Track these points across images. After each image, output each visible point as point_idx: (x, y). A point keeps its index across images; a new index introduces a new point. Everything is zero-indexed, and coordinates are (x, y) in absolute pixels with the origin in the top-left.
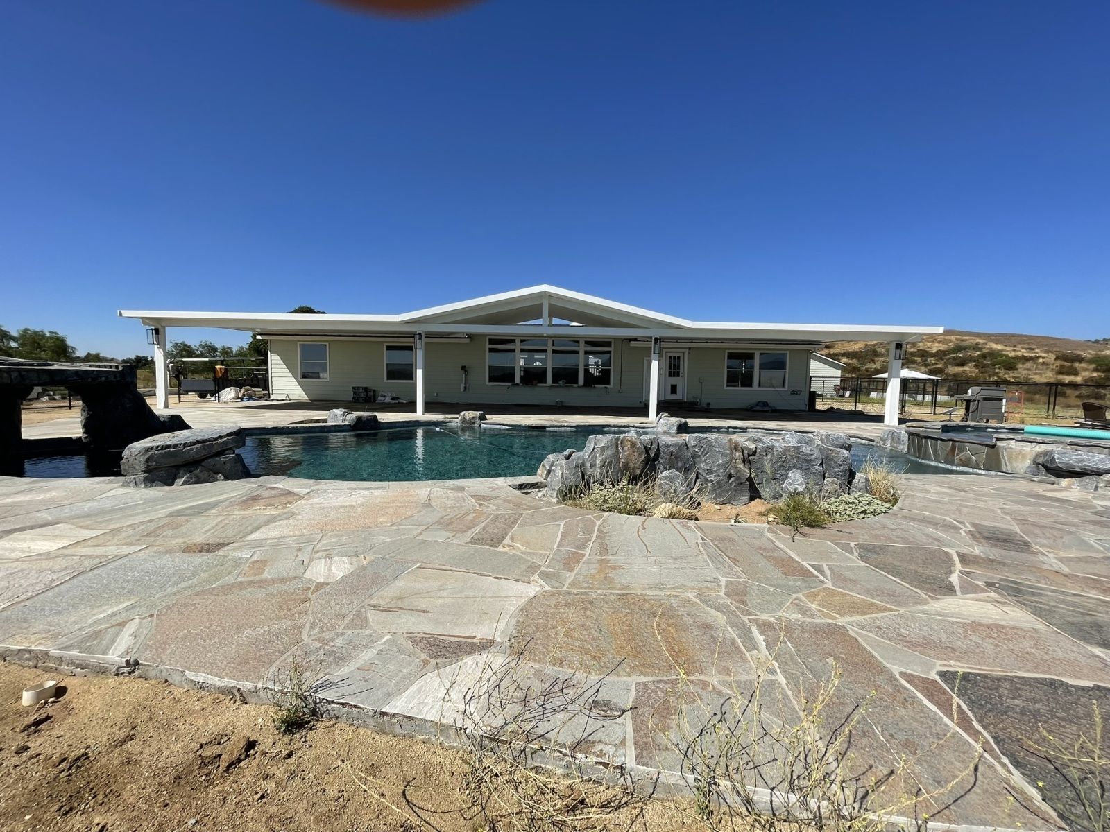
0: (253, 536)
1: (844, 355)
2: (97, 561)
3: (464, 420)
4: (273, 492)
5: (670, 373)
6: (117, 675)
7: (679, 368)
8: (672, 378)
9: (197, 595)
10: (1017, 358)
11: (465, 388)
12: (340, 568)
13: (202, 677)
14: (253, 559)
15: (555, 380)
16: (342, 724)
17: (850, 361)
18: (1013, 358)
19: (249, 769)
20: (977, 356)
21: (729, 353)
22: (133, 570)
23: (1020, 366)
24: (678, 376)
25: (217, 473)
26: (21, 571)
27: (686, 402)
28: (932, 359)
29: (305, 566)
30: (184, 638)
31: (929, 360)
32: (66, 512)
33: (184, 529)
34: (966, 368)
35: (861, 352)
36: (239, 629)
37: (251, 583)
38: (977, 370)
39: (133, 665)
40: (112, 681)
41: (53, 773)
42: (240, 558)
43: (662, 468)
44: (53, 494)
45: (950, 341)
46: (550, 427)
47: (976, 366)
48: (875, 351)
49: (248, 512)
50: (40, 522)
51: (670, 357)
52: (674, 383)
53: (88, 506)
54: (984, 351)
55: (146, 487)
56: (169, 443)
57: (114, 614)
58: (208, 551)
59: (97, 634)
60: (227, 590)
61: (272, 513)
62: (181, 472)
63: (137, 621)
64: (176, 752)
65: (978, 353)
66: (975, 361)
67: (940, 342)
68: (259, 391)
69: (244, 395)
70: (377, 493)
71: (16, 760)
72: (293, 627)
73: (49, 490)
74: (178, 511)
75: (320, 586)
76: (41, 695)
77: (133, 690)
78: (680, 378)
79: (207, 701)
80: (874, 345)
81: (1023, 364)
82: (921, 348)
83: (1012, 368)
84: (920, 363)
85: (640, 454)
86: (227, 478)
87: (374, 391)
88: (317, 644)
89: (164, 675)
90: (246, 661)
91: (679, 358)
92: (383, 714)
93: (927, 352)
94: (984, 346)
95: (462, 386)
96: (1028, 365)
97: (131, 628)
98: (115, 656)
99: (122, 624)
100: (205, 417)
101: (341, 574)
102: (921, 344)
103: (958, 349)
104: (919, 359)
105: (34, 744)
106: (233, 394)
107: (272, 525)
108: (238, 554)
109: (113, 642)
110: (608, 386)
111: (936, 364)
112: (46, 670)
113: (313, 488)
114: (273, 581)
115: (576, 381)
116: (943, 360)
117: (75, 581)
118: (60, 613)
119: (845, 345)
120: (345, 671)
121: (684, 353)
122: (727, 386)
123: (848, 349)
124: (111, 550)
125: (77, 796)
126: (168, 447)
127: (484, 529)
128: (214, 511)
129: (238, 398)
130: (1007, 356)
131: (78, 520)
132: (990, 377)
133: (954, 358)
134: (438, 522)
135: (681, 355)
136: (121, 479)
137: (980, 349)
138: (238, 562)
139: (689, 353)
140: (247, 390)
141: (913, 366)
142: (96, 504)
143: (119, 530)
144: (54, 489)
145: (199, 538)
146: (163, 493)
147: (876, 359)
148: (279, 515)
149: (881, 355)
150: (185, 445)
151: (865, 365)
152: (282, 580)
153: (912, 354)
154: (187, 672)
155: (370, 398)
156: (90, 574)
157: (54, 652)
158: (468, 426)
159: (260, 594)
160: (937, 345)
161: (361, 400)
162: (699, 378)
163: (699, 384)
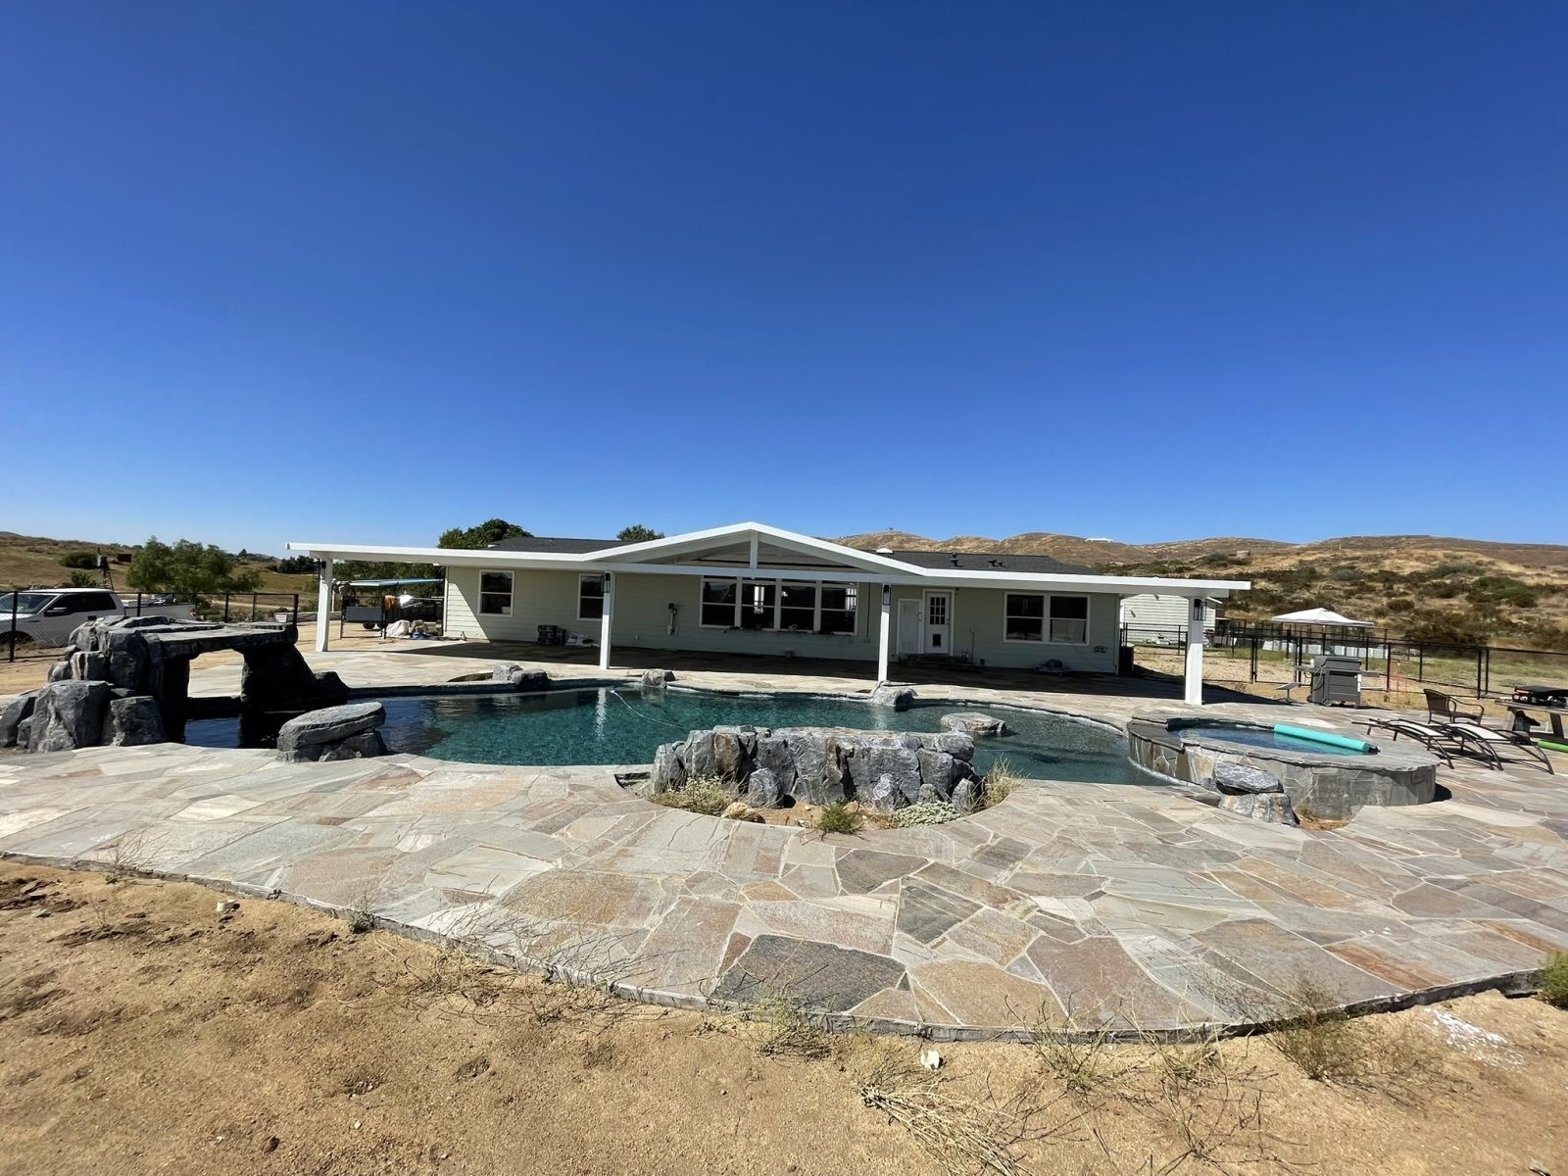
0: (370, 814)
1: (1263, 576)
2: (256, 827)
3: (647, 680)
4: (399, 772)
5: (932, 619)
6: (268, 899)
7: (943, 613)
8: (935, 626)
9: (321, 855)
10: (1538, 587)
11: (673, 631)
12: (425, 842)
13: (315, 902)
14: (365, 832)
15: (784, 624)
16: (387, 932)
17: (1271, 586)
18: (1530, 588)
19: (331, 947)
20: (1473, 584)
21: (1009, 596)
22: (281, 835)
23: (1541, 601)
24: (943, 623)
25: (356, 751)
26: (209, 831)
27: (954, 658)
28: (1402, 585)
29: (399, 839)
30: (309, 880)
31: (1395, 587)
32: (233, 784)
33: (320, 804)
34: (1454, 601)
35: (1291, 571)
36: (342, 878)
37: (356, 849)
38: (1471, 605)
39: (278, 893)
40: (265, 902)
41: (238, 938)
42: (356, 831)
43: (759, 765)
44: (220, 766)
45: (1435, 558)
46: (744, 693)
47: (1469, 599)
48: (1312, 572)
49: (374, 791)
50: (214, 793)
51: (933, 599)
52: (938, 633)
53: (250, 779)
54: (1488, 574)
55: (295, 761)
56: (318, 723)
57: (268, 864)
58: (334, 824)
59: (258, 875)
60: (340, 853)
61: (392, 793)
62: (326, 749)
63: (282, 868)
64: (297, 936)
65: (1477, 578)
66: (1469, 591)
67: (1417, 559)
68: (432, 625)
69: (414, 630)
70: (488, 777)
71: (220, 931)
72: (375, 879)
73: (218, 762)
74: (320, 787)
75: (403, 854)
76: (227, 906)
77: (276, 907)
78: (945, 626)
79: (316, 915)
80: (1312, 562)
81: (1547, 597)
82: (1387, 568)
83: (1526, 603)
84: (1380, 591)
85: (734, 752)
86: (364, 756)
87: (564, 631)
88: (386, 890)
89: (295, 900)
90: (342, 895)
91: (944, 600)
92: (407, 927)
93: (1393, 574)
94: (1489, 566)
95: (670, 628)
96: (1554, 600)
97: (278, 872)
98: (268, 888)
99: (273, 870)
100: (363, 669)
101: (422, 847)
102: (1387, 562)
103: (1444, 571)
104: (1379, 586)
105: (227, 926)
106: (402, 629)
107: (386, 805)
108: (355, 828)
109: (267, 880)
110: (851, 634)
111: (1406, 594)
112: (229, 894)
113: (436, 769)
114: (373, 849)
115: (811, 627)
116: (1418, 587)
117: (243, 841)
118: (235, 861)
119: (1267, 560)
120: (395, 904)
121: (950, 594)
122: (1008, 638)
123: (1272, 566)
124: (267, 819)
125: (250, 947)
126: (317, 726)
127: (553, 818)
128: (346, 789)
129: (408, 634)
130: (1521, 584)
131: (243, 791)
132: (1485, 617)
133: (1435, 585)
134: (522, 810)
135: (946, 596)
136: (276, 751)
137: (1480, 572)
138: (353, 834)
139: (956, 594)
140: (418, 625)
141: (1370, 596)
142: (255, 777)
143: (272, 802)
144: (222, 760)
145: (330, 813)
146: (309, 769)
147: (1314, 583)
148: (397, 795)
149: (1320, 577)
150: (331, 725)
151: (1293, 592)
152: (379, 849)
153: (1371, 577)
154: (308, 899)
155: (558, 639)
156: (253, 837)
157: (234, 883)
158: (652, 686)
159: (362, 857)
160: (1413, 563)
161: (548, 642)
162: (970, 627)
163: (971, 634)
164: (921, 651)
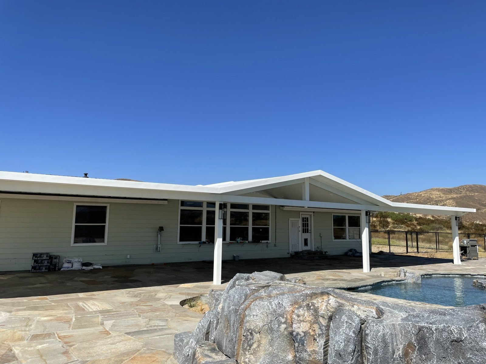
5: (303, 230)
7: (308, 226)
8: (304, 234)
11: (160, 249)
24: (308, 232)
27: (314, 252)
51: (303, 218)
52: (306, 238)
87: (59, 257)
91: (308, 218)
95: (158, 246)
110: (268, 241)
121: (310, 215)
135: (309, 216)
161: (44, 269)
162: (320, 233)
163: (320, 238)
164: (300, 250)
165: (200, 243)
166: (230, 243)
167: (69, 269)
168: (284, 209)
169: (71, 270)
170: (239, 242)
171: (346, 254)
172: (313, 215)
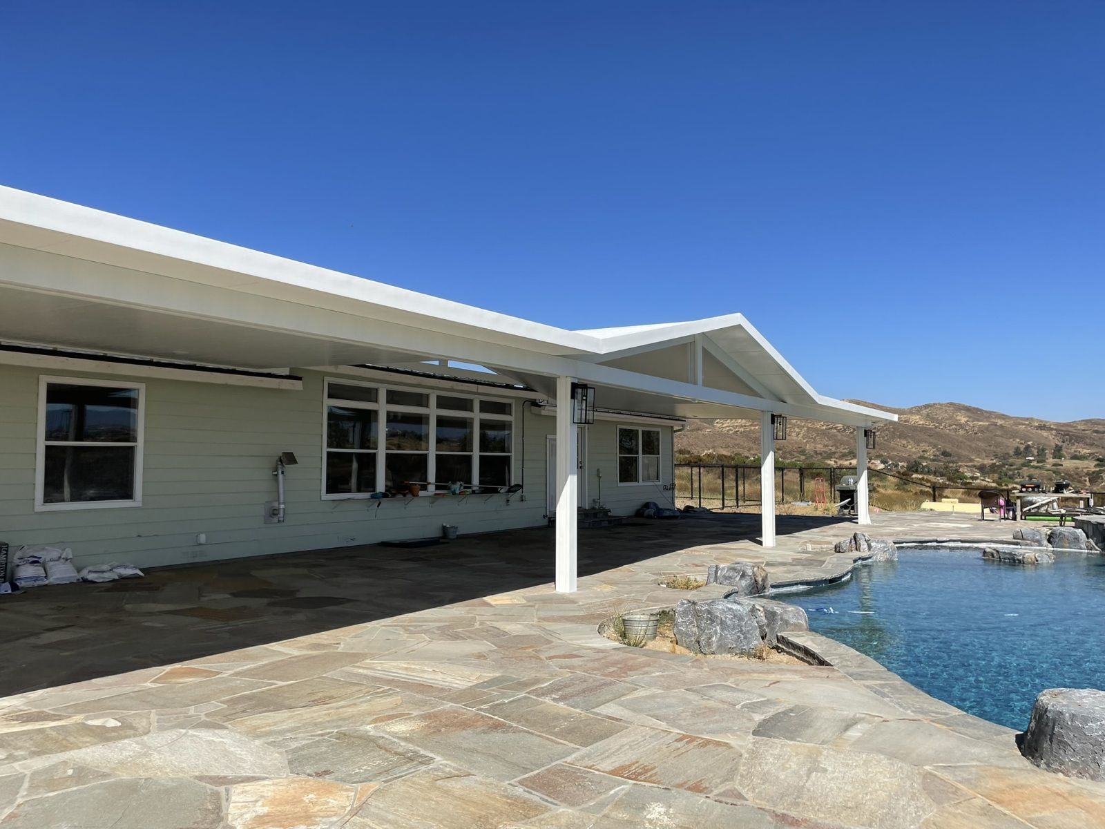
11: (284, 514)
21: (619, 430)
122: (620, 481)
162: (598, 470)
163: (597, 479)
165: (373, 497)
166: (436, 494)
167: (38, 583)
168: (543, 413)
169: (46, 585)
170: (457, 492)
171: (639, 513)
172: (586, 428)
